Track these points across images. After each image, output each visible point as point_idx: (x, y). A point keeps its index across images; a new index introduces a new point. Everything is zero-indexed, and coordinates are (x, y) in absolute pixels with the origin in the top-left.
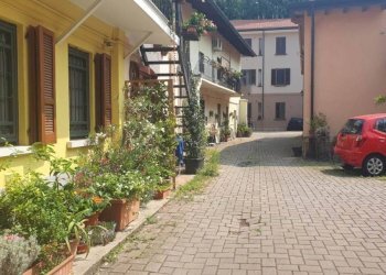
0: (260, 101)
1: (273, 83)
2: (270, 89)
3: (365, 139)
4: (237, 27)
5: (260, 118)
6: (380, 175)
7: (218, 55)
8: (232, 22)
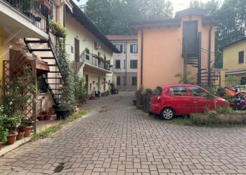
0: (124, 75)
1: (131, 67)
2: (129, 70)
3: (162, 98)
4: (109, 39)
5: (124, 85)
6: (171, 119)
7: (98, 51)
8: (107, 36)
